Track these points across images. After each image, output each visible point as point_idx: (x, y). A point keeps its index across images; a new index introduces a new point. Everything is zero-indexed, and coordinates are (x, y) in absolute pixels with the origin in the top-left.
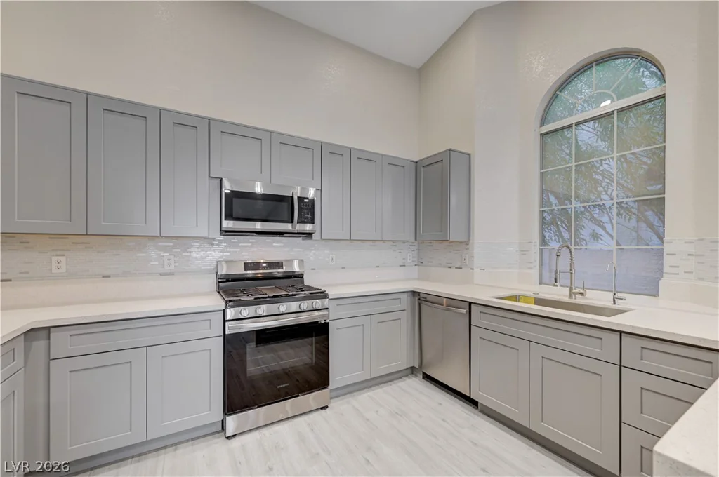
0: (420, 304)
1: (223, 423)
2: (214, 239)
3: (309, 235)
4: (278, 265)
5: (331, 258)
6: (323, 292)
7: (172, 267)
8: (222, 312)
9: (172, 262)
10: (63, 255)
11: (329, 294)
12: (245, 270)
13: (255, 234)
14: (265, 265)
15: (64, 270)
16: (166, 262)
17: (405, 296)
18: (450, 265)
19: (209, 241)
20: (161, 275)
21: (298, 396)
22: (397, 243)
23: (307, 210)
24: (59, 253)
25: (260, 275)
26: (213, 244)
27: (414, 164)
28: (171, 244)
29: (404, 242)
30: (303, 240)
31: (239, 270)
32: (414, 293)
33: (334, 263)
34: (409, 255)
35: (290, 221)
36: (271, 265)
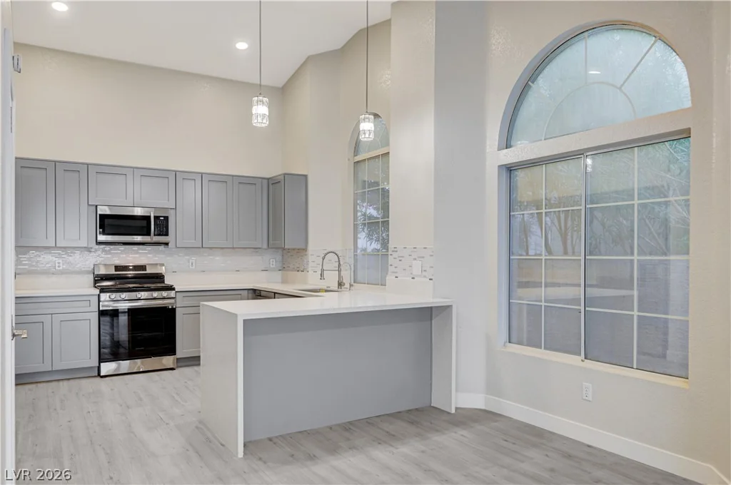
1: (99, 368)
2: (91, 248)
3: (166, 244)
4: (143, 268)
5: (191, 263)
6: (171, 286)
7: (61, 268)
8: (97, 297)
9: (61, 265)
11: (176, 288)
12: (116, 271)
14: (131, 268)
16: (57, 265)
17: (245, 293)
18: (298, 269)
19: (88, 249)
20: (52, 274)
21: (151, 357)
22: (259, 250)
23: (163, 225)
26: (91, 252)
27: (266, 181)
28: (62, 252)
30: (165, 247)
31: (111, 271)
32: (255, 291)
33: (194, 267)
34: (271, 260)
35: (149, 234)
36: (136, 268)
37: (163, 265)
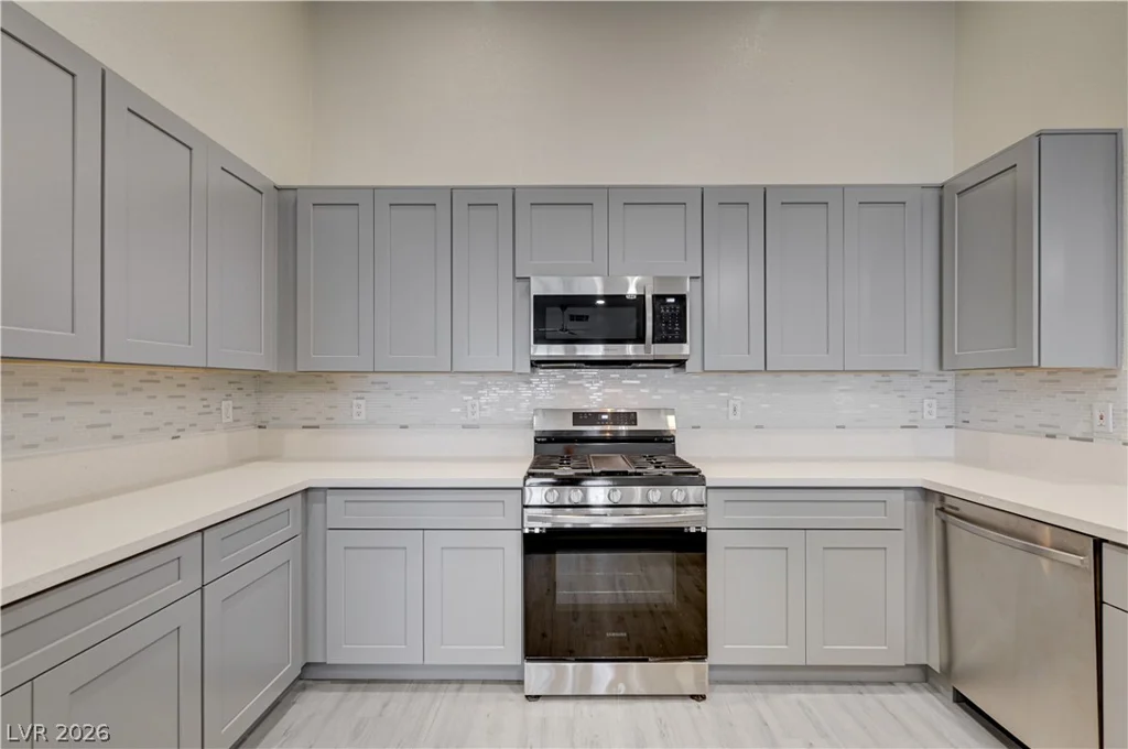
0: (944, 523)
3: (680, 363)
4: (631, 418)
5: (731, 409)
6: (696, 473)
7: (477, 416)
8: (520, 491)
10: (363, 398)
11: (707, 477)
12: (574, 425)
13: (583, 365)
14: (606, 417)
15: (363, 417)
16: (470, 408)
17: (900, 495)
18: (1051, 431)
19: (526, 377)
20: (464, 427)
21: (646, 660)
22: (893, 376)
23: (671, 318)
24: (359, 395)
25: (608, 435)
26: (523, 382)
27: (936, 192)
28: (475, 383)
29: (913, 373)
30: (675, 372)
31: (567, 425)
32: (926, 493)
33: (738, 417)
34: (927, 402)
35: (640, 339)
36: (617, 418)
37: (671, 411)
